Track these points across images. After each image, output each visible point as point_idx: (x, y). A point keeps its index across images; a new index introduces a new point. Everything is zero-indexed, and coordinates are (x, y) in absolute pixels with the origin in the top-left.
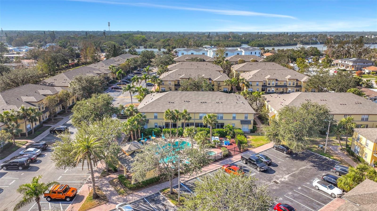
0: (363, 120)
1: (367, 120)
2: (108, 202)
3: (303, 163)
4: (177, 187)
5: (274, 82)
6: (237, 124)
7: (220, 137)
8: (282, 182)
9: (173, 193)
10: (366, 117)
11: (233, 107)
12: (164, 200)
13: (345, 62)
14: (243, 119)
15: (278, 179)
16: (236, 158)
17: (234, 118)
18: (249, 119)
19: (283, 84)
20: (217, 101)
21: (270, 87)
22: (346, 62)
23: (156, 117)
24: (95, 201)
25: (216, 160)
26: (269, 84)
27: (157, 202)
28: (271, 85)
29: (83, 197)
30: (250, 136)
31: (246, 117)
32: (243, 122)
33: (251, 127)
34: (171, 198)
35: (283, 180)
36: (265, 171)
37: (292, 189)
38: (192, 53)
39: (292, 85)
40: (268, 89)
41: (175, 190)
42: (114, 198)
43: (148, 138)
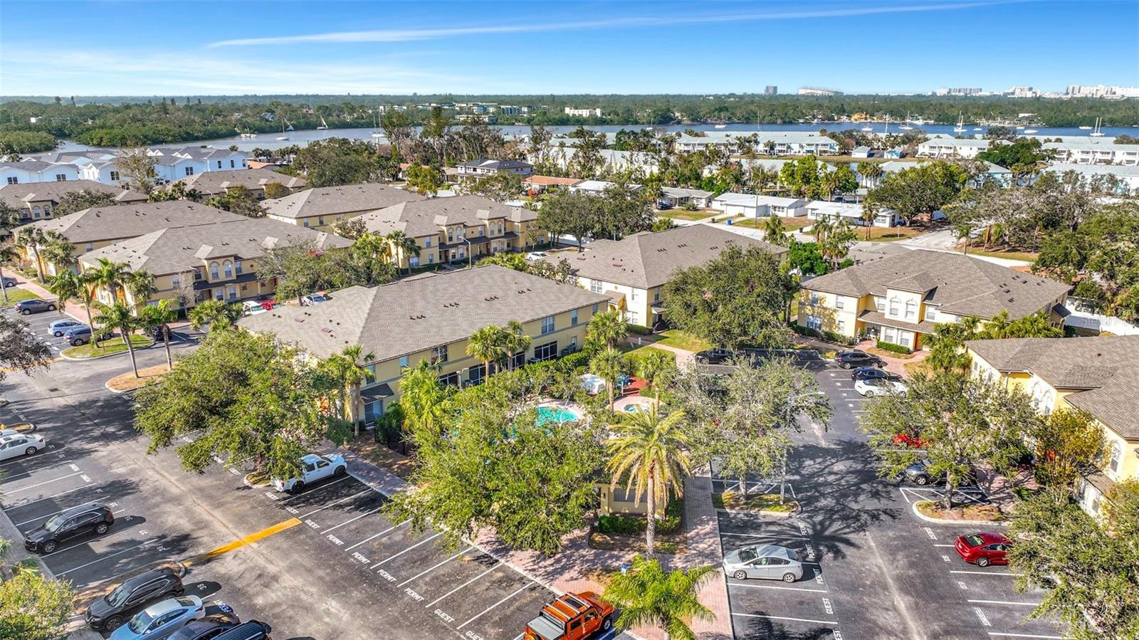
13: (475, 170)
22: (479, 171)
28: (455, 241)
39: (496, 234)
40: (452, 252)
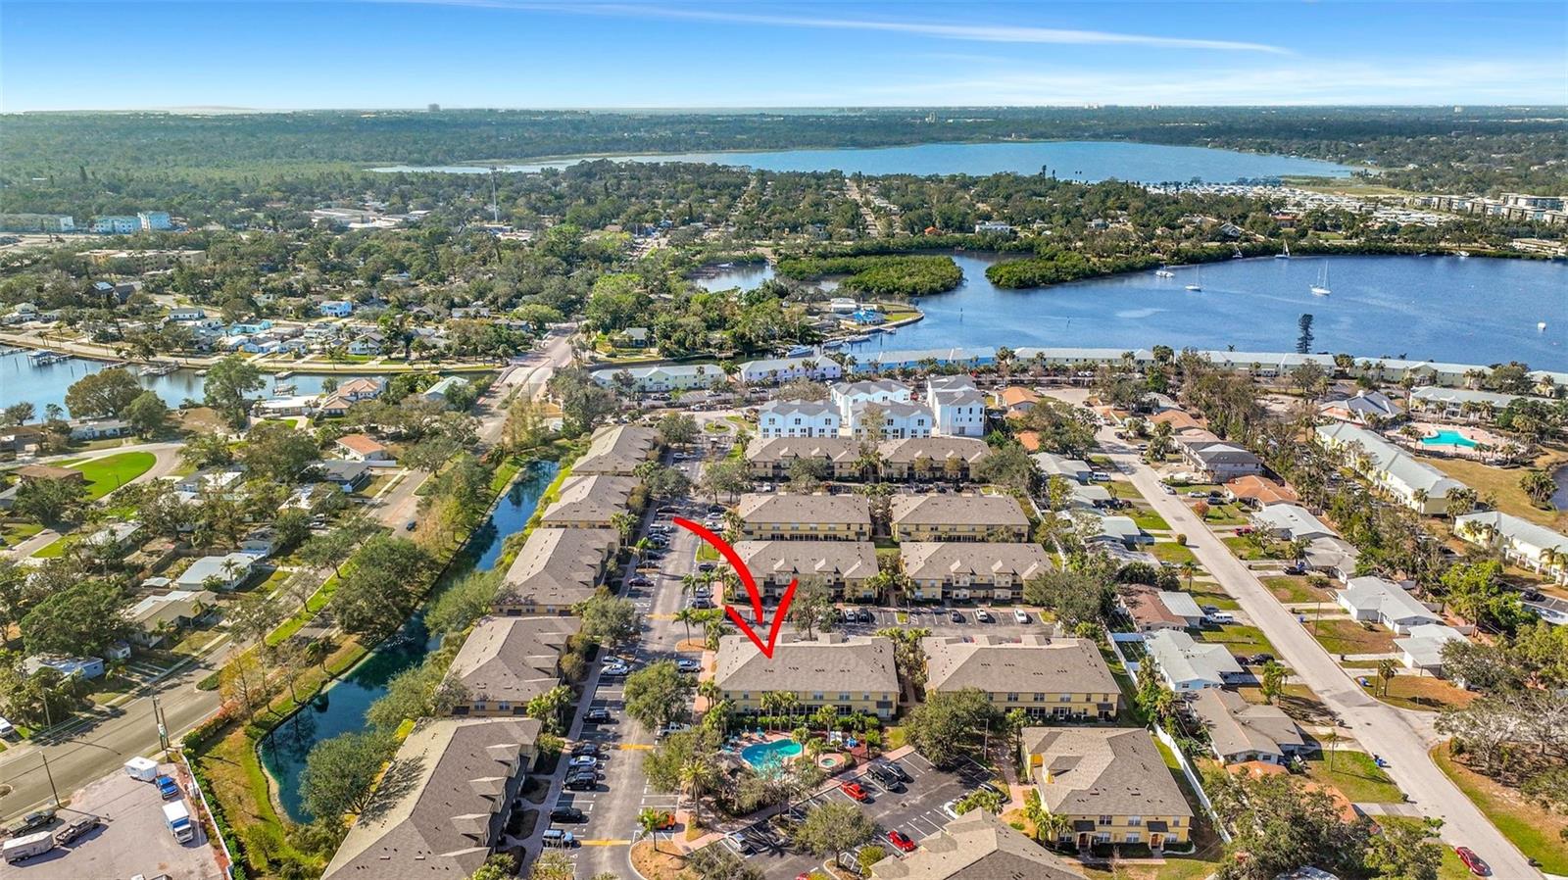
0: (1062, 700)
1: (1069, 700)
2: (713, 831)
3: (949, 776)
4: (787, 812)
5: (968, 580)
6: (873, 708)
7: (844, 731)
8: (911, 805)
9: (782, 820)
10: (1067, 696)
11: (865, 680)
12: (773, 828)
14: (881, 699)
15: (907, 800)
16: (862, 771)
17: (867, 698)
18: (889, 699)
19: (985, 581)
20: (841, 666)
21: (959, 588)
23: (746, 697)
24: (699, 831)
25: (833, 775)
26: (957, 582)
27: (766, 830)
28: (961, 584)
29: (684, 826)
30: (890, 728)
31: (885, 697)
32: (880, 705)
33: (892, 711)
34: (781, 827)
35: (914, 802)
36: (896, 790)
37: (918, 815)
38: (796, 420)
39: (1003, 584)
40: (955, 592)
41: (785, 816)
42: (719, 826)
43: (738, 734)
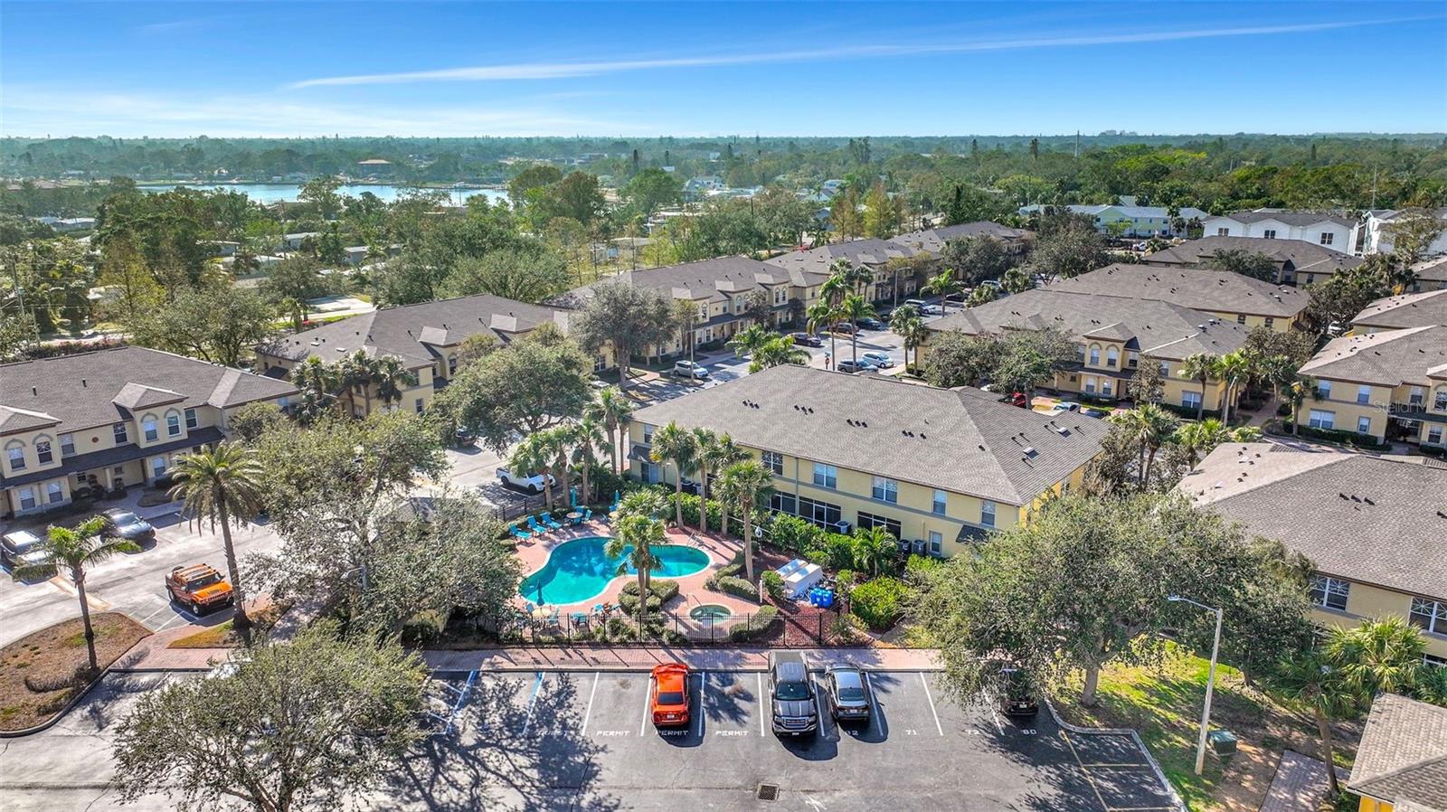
14: (976, 520)
17: (940, 510)
38: (1267, 233)
